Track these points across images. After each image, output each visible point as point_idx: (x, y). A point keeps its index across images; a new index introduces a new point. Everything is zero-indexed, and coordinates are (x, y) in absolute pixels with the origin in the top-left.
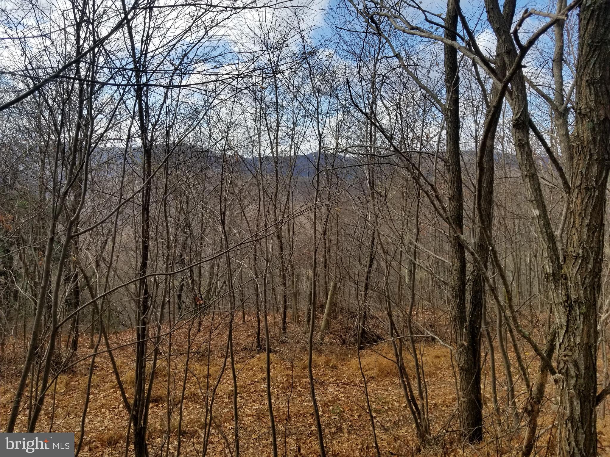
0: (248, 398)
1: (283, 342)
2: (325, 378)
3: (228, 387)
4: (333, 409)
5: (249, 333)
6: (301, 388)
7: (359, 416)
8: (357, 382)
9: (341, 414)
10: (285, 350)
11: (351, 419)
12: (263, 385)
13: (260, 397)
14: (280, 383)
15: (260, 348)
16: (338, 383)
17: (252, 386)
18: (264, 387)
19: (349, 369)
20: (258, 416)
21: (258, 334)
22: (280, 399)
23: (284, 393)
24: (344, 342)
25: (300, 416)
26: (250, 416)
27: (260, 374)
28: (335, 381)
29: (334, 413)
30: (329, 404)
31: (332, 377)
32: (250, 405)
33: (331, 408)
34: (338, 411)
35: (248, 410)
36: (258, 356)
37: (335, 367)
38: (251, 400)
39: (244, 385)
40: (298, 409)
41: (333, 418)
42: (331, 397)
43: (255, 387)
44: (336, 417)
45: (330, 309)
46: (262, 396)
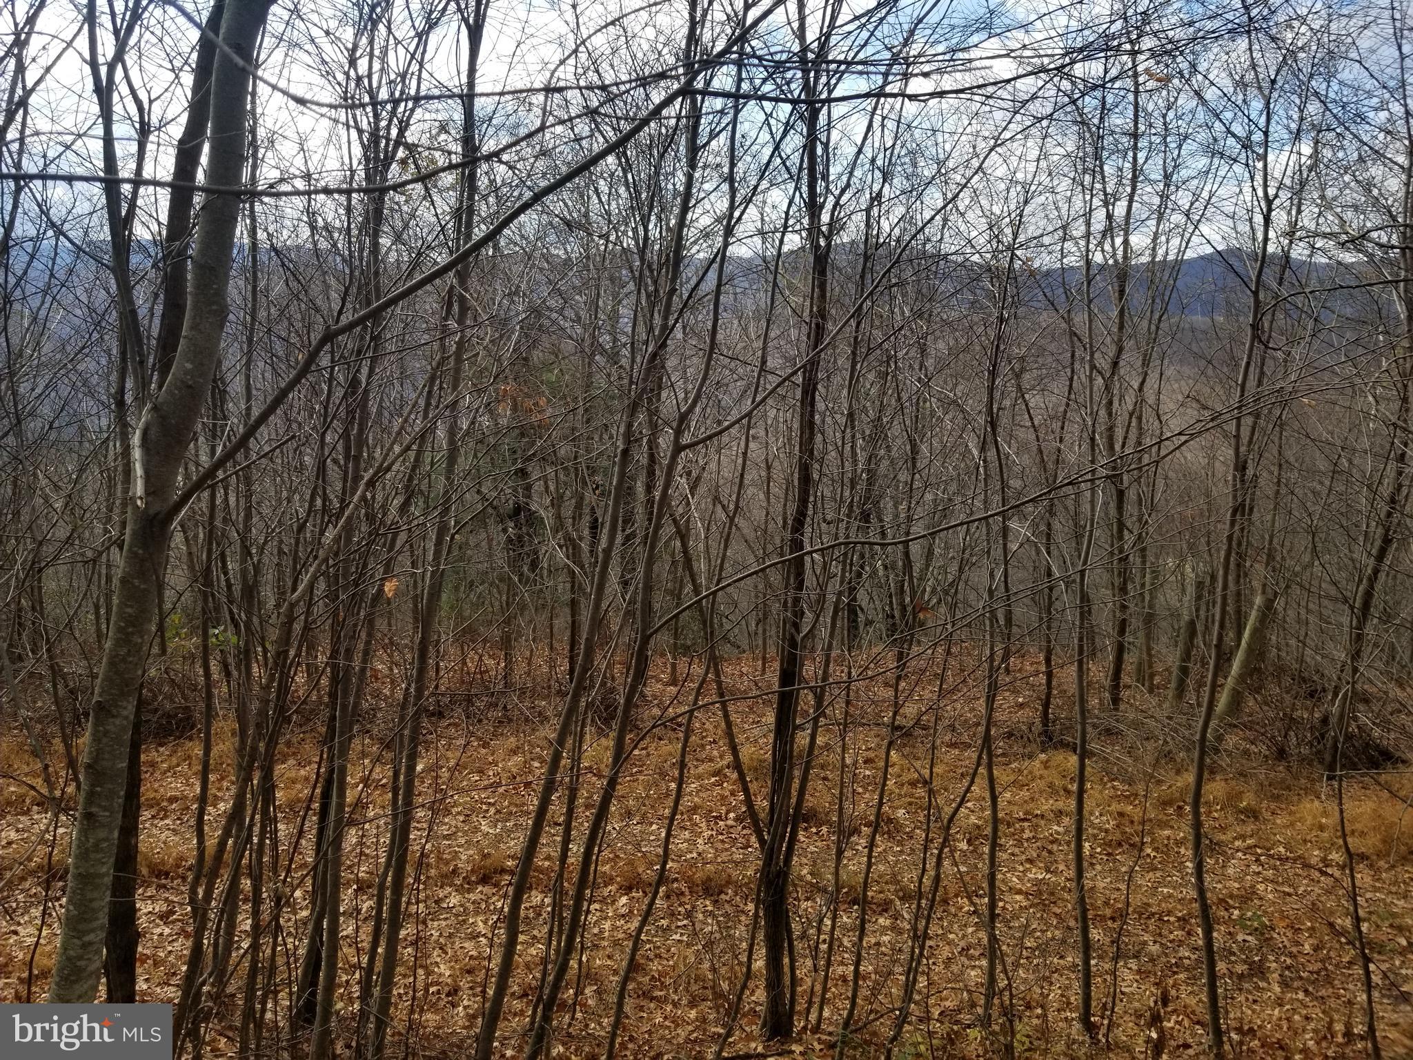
0: (1017, 850)
1: (1108, 732)
2: (1223, 837)
3: (967, 817)
4: (1241, 917)
5: (1020, 700)
6: (1156, 849)
7: (1316, 949)
8: (1313, 861)
9: (1263, 933)
10: (1114, 751)
11: (1294, 950)
12: (1055, 827)
13: (1045, 853)
14: (1100, 829)
15: (1049, 739)
16: (1261, 851)
17: (1026, 824)
18: (1058, 833)
19: (1292, 824)
20: (1042, 897)
21: (1046, 705)
22: (1098, 867)
23: (1109, 854)
24: (1281, 754)
25: (1149, 918)
26: (1019, 892)
27: (1047, 800)
28: (1249, 847)
29: (1244, 927)
30: (1231, 902)
31: (1243, 837)
32: (1021, 869)
33: (1236, 912)
34: (1256, 924)
35: (1014, 879)
36: (1043, 756)
37: (1253, 814)
38: (1024, 857)
39: (1008, 818)
40: (1145, 900)
41: (1240, 937)
42: (1237, 885)
43: (1035, 828)
44: (1249, 938)
45: (1245, 664)
46: (1050, 852)
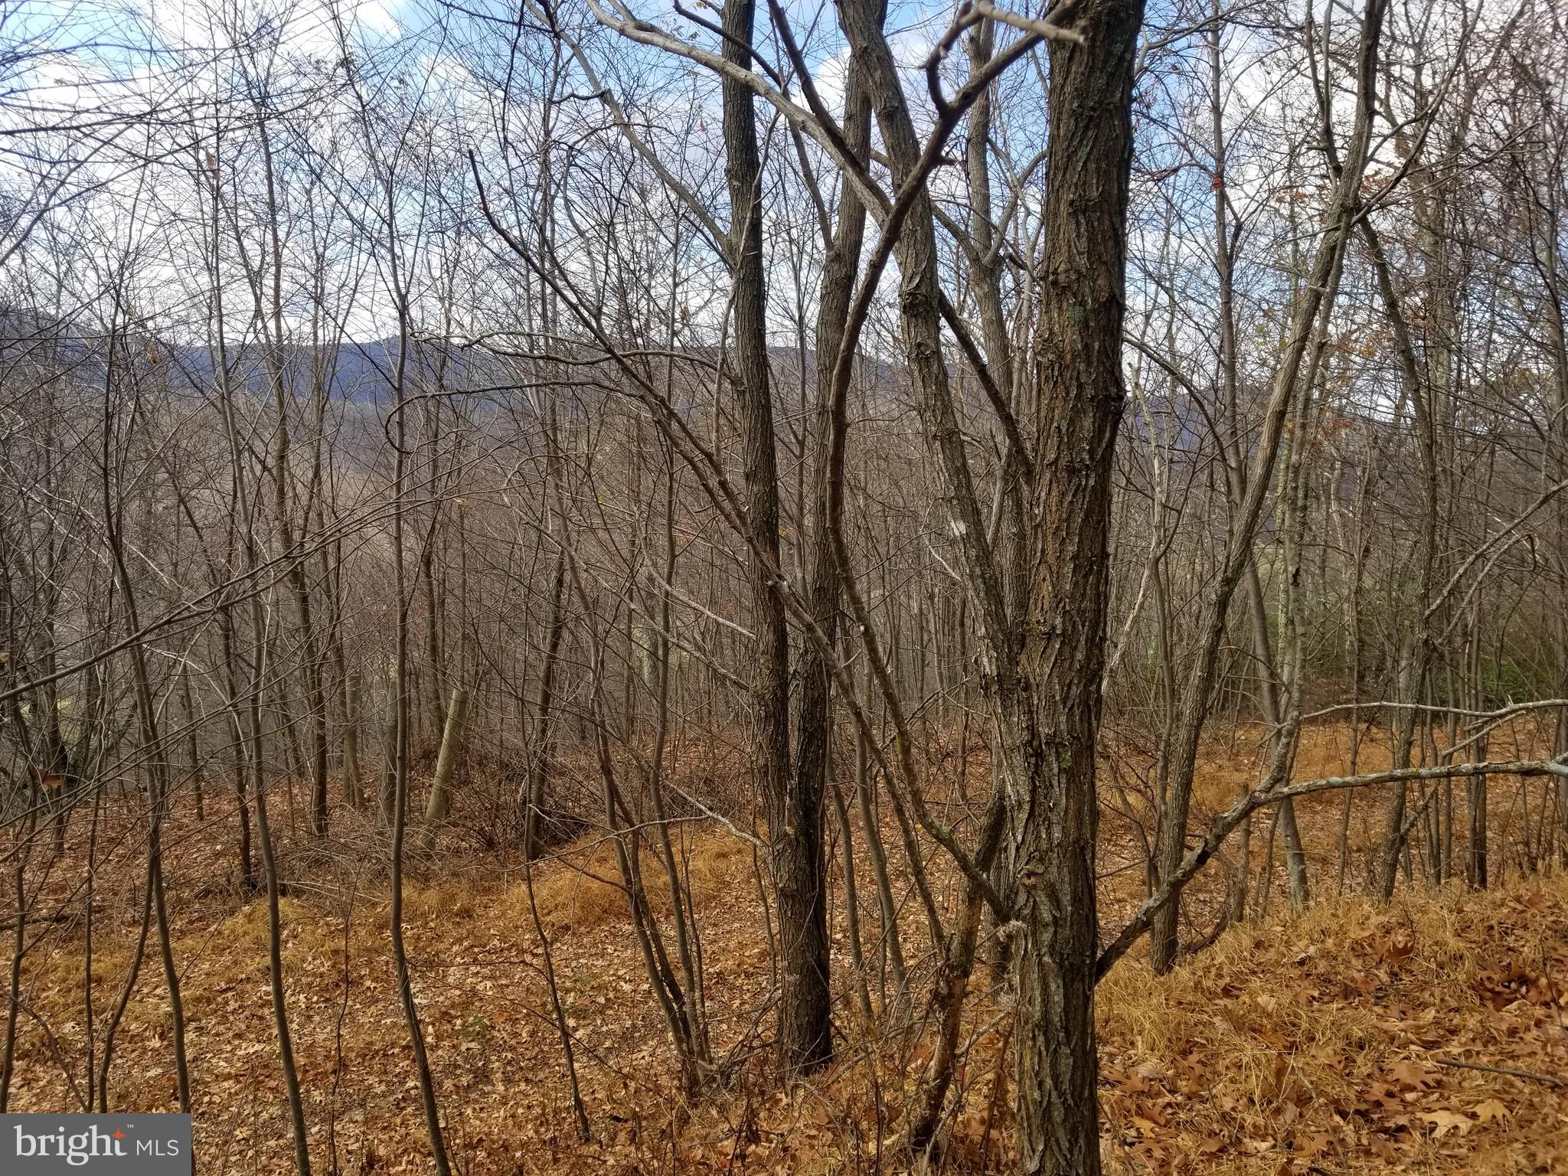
0: (222, 1028)
1: (318, 862)
2: (441, 946)
3: (157, 1007)
4: (463, 1025)
5: (218, 847)
6: (375, 980)
7: (532, 1034)
8: (525, 945)
9: (484, 1035)
10: (326, 883)
11: (513, 1042)
12: (264, 988)
13: (255, 1022)
14: (314, 975)
15: (251, 887)
16: (476, 953)
17: (230, 994)
18: (267, 993)
19: (504, 914)
20: (254, 1075)
21: (245, 850)
22: (317, 1018)
23: (327, 1000)
24: (490, 844)
25: (373, 1057)
26: (228, 1077)
27: (252, 959)
28: (467, 949)
29: (466, 1035)
30: (452, 1012)
31: (459, 941)
32: (229, 1048)
33: (459, 1022)
34: (477, 1028)
35: (222, 1063)
36: (246, 909)
37: (467, 913)
38: (231, 1034)
39: (207, 994)
40: (368, 1039)
41: (463, 1048)
42: (458, 992)
43: (241, 996)
44: (472, 1045)
45: (449, 762)
46: (261, 1018)
